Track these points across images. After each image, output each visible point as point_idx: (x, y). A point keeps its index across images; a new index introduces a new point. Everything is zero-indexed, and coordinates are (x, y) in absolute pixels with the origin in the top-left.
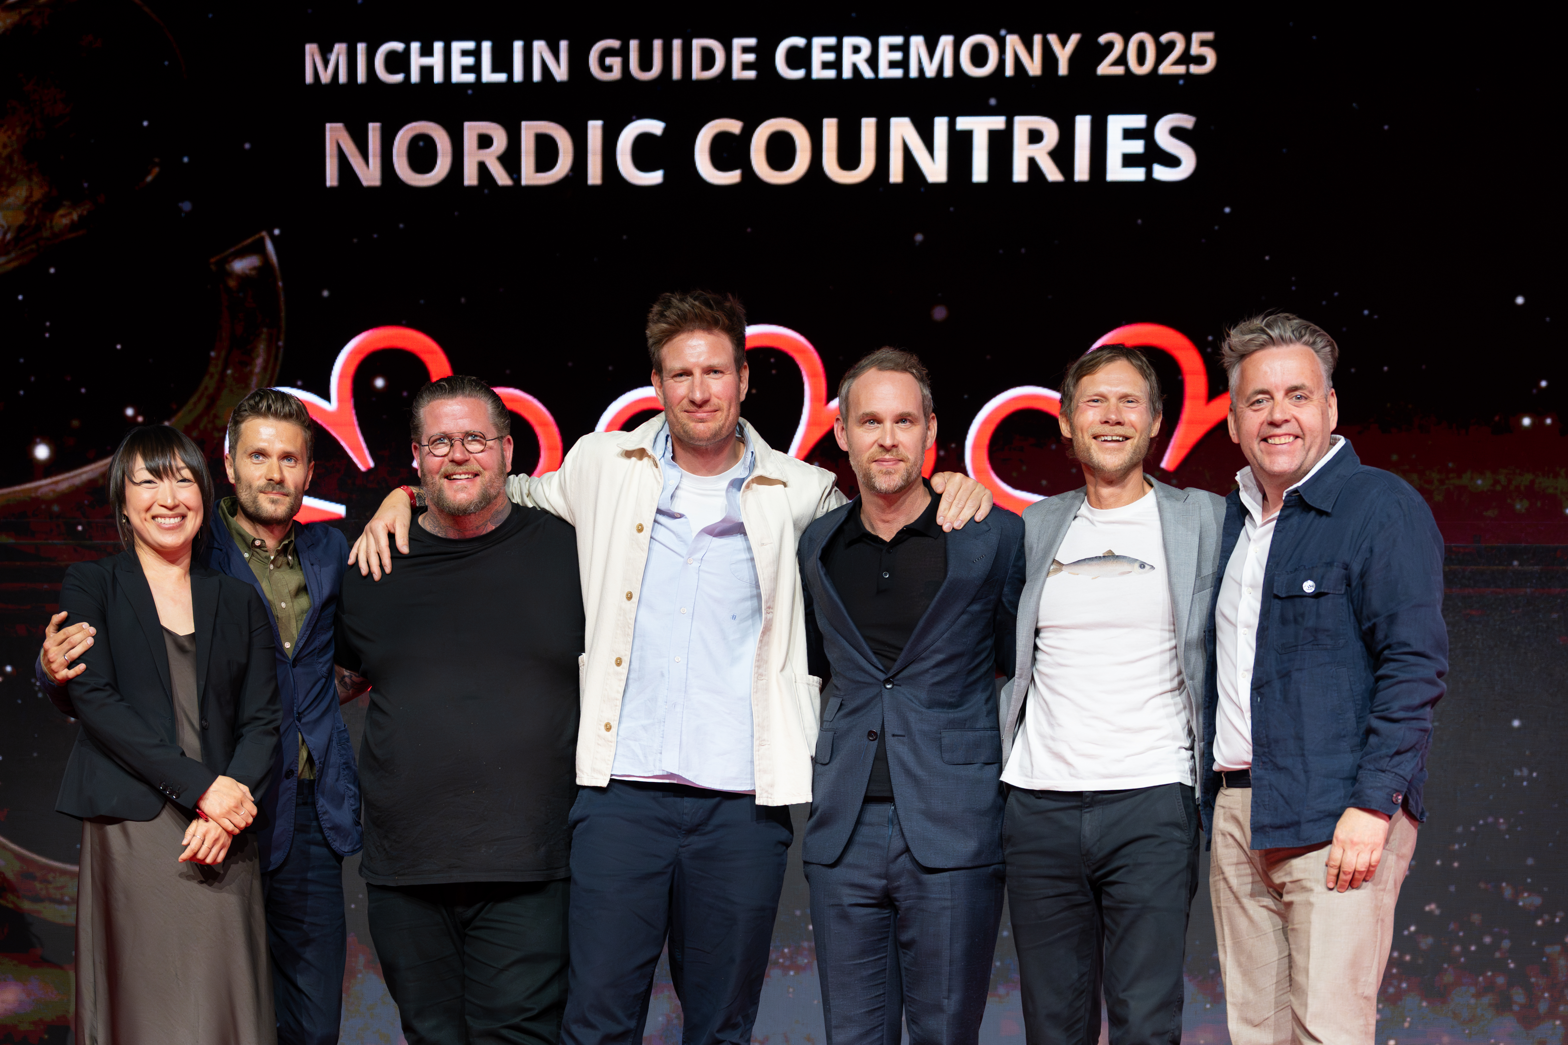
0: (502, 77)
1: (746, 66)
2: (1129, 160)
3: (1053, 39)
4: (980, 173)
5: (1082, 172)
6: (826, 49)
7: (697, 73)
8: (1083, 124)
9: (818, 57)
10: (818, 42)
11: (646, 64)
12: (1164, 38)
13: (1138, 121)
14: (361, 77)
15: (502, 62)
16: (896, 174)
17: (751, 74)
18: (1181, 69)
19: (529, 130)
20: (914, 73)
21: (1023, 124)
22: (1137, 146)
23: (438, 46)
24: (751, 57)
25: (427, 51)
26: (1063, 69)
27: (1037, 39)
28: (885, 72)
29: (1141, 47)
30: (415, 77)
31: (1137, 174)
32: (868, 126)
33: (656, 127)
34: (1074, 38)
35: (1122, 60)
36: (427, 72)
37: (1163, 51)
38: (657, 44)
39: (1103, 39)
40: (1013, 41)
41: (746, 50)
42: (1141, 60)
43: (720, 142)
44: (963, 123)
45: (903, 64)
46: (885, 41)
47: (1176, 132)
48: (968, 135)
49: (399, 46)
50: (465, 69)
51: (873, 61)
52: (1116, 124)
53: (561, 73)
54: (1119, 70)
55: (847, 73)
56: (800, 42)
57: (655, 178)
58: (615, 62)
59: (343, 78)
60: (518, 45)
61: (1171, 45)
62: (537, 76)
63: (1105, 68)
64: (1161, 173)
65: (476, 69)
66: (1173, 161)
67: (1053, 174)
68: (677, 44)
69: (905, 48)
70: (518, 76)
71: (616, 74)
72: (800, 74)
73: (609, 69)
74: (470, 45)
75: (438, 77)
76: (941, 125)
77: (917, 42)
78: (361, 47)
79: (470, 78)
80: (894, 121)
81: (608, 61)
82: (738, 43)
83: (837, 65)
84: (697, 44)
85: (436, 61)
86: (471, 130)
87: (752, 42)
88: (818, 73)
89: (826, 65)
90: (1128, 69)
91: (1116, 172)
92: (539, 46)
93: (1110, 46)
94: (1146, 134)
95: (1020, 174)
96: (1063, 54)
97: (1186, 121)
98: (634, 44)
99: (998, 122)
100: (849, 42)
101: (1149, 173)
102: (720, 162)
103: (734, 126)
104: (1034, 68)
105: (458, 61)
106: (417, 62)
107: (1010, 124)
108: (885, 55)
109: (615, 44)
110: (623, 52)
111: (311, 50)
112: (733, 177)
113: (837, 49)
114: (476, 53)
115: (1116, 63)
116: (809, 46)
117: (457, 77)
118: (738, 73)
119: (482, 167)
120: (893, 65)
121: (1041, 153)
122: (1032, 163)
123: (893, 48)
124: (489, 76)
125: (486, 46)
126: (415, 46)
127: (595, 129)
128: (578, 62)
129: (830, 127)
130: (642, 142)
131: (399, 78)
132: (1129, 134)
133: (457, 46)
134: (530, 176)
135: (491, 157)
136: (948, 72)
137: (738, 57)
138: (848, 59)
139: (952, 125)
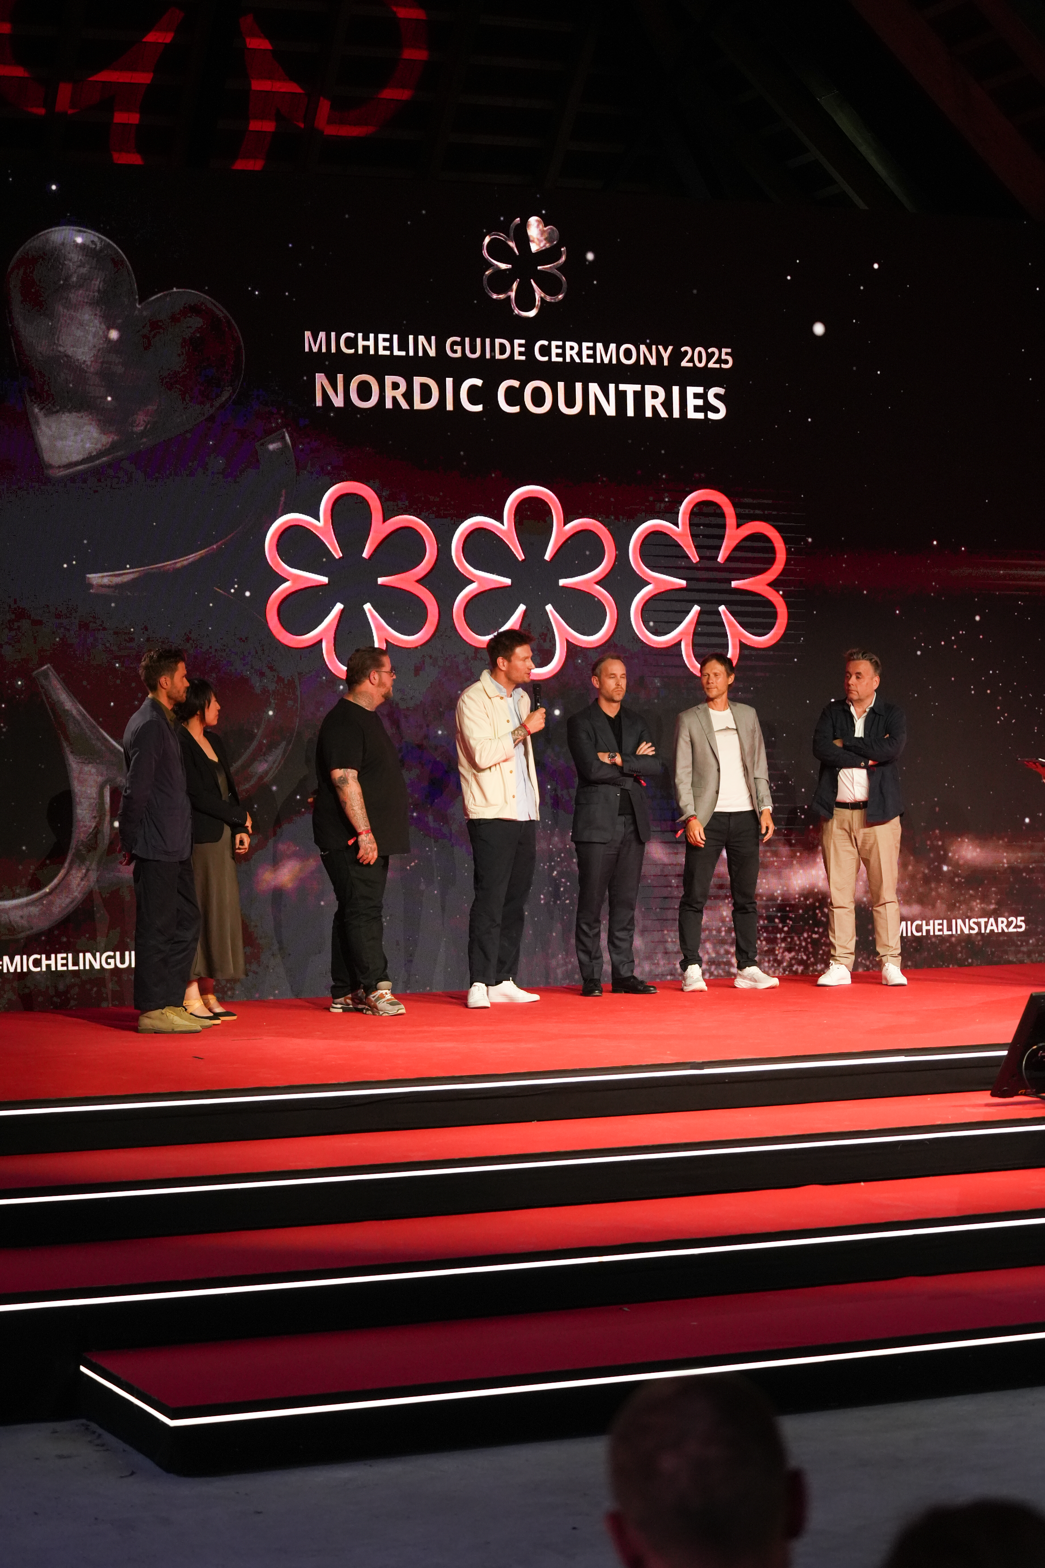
0: (403, 353)
1: (520, 354)
2: (697, 409)
3: (660, 347)
4: (630, 412)
5: (676, 414)
6: (557, 347)
7: (498, 356)
8: (676, 390)
9: (554, 351)
10: (554, 343)
11: (473, 351)
12: (710, 350)
13: (700, 390)
14: (333, 350)
15: (403, 346)
16: (592, 411)
17: (523, 358)
18: (717, 366)
19: (418, 381)
20: (599, 361)
21: (649, 389)
22: (700, 402)
23: (372, 336)
24: (523, 349)
25: (366, 338)
26: (666, 363)
27: (654, 347)
28: (585, 360)
29: (700, 353)
30: (360, 351)
31: (701, 416)
32: (579, 386)
33: (479, 382)
34: (670, 348)
35: (691, 360)
36: (366, 348)
37: (710, 356)
38: (478, 340)
39: (683, 349)
40: (643, 348)
41: (520, 345)
42: (700, 361)
43: (509, 390)
44: (622, 387)
45: (594, 356)
46: (585, 345)
47: (717, 396)
48: (625, 392)
49: (352, 335)
50: (385, 348)
51: (580, 354)
52: (691, 390)
53: (432, 353)
54: (691, 365)
55: (568, 360)
56: (546, 343)
57: (479, 408)
58: (458, 348)
59: (324, 350)
60: (411, 337)
61: (713, 354)
62: (421, 354)
63: (684, 364)
64: (712, 416)
65: (390, 348)
66: (716, 410)
67: (663, 414)
68: (488, 340)
69: (594, 349)
70: (411, 353)
71: (459, 355)
72: (546, 359)
73: (455, 352)
74: (387, 336)
75: (372, 352)
76: (612, 387)
77: (600, 346)
78: (333, 334)
79: (388, 353)
80: (590, 384)
81: (455, 347)
82: (517, 342)
83: (563, 355)
84: (498, 341)
85: (371, 343)
86: (389, 380)
87: (523, 342)
88: (554, 359)
89: (558, 355)
90: (694, 364)
91: (691, 415)
92: (421, 338)
93: (686, 352)
94: (703, 396)
95: (649, 413)
96: (666, 356)
97: (721, 391)
98: (467, 340)
99: (638, 387)
100: (568, 344)
101: (706, 415)
102: (510, 402)
103: (516, 384)
104: (653, 362)
105: (381, 344)
106: (361, 343)
107: (643, 389)
108: (585, 352)
109: (458, 339)
110: (462, 344)
111: (307, 334)
112: (516, 409)
113: (563, 347)
114: (390, 340)
115: (688, 362)
116: (550, 344)
117: (381, 352)
118: (517, 357)
119: (394, 399)
120: (589, 356)
121: (657, 403)
122: (654, 407)
123: (588, 348)
124: (396, 352)
125: (395, 337)
126: (360, 335)
127: (449, 381)
128: (440, 347)
129: (561, 385)
130: (472, 389)
131: (352, 351)
132: (696, 396)
133: (381, 336)
134: (418, 405)
135: (399, 394)
136: (614, 362)
137: (517, 349)
138: (568, 352)
139: (617, 388)
